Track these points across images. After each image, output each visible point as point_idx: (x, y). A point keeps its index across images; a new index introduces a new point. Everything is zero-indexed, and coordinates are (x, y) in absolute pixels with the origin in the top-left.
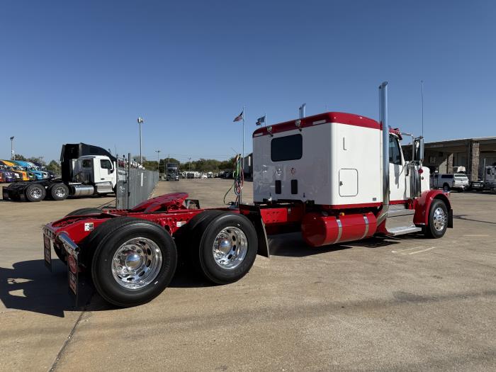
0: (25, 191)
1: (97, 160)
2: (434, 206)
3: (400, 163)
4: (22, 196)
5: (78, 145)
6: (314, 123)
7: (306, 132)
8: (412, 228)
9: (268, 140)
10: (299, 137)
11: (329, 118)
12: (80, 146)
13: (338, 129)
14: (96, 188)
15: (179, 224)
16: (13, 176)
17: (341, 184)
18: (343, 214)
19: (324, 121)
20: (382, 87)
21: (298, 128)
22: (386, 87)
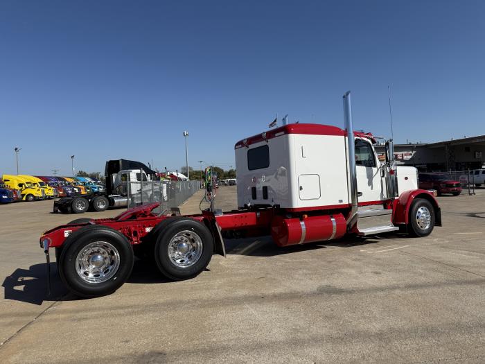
0: (71, 205)
1: (133, 174)
2: (416, 205)
3: (375, 166)
5: (118, 161)
6: (276, 135)
7: (271, 143)
8: (390, 228)
9: (245, 150)
10: (266, 147)
11: (287, 130)
12: (120, 162)
13: (295, 140)
15: (148, 230)
16: (72, 190)
17: (301, 188)
18: (306, 216)
19: (283, 133)
20: (345, 97)
21: (265, 140)
22: (349, 96)
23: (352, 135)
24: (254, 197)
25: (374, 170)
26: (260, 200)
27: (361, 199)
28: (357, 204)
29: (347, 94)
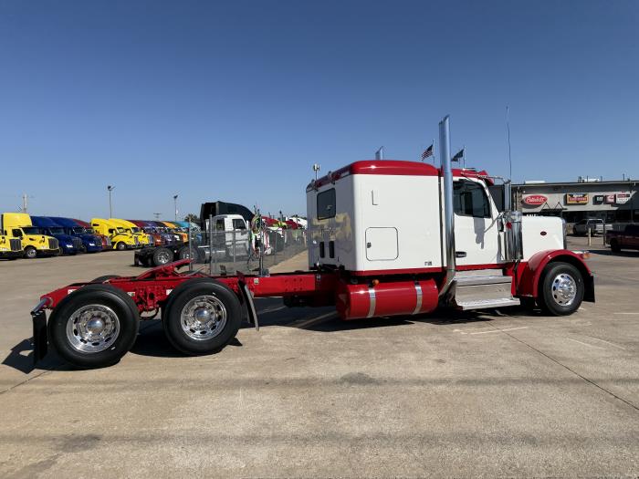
0: (152, 257)
1: (229, 220)
2: (553, 271)
3: (489, 215)
4: (150, 261)
5: (214, 204)
6: (342, 175)
7: (339, 185)
8: (508, 300)
10: (333, 192)
11: (353, 169)
12: (217, 205)
14: (228, 251)
15: (168, 292)
16: (163, 238)
17: (369, 245)
18: (377, 282)
19: (347, 173)
21: (332, 182)
22: (447, 122)
23: (450, 174)
24: (323, 255)
25: (488, 221)
26: (328, 260)
27: (460, 262)
28: (453, 268)
29: (446, 119)
